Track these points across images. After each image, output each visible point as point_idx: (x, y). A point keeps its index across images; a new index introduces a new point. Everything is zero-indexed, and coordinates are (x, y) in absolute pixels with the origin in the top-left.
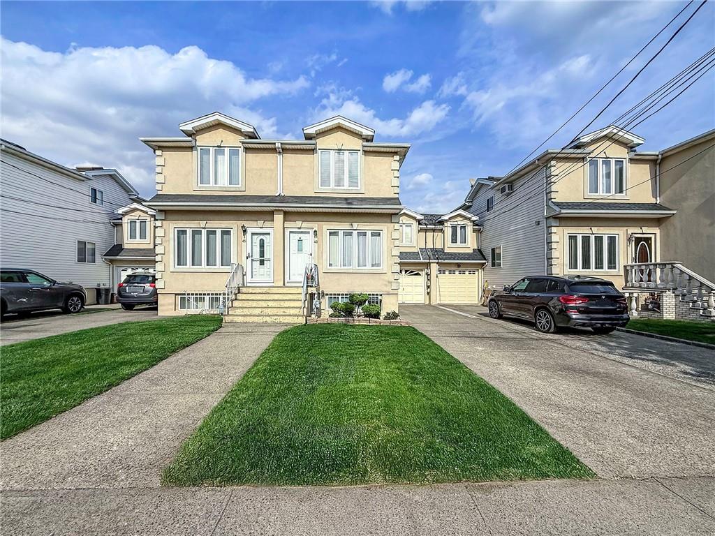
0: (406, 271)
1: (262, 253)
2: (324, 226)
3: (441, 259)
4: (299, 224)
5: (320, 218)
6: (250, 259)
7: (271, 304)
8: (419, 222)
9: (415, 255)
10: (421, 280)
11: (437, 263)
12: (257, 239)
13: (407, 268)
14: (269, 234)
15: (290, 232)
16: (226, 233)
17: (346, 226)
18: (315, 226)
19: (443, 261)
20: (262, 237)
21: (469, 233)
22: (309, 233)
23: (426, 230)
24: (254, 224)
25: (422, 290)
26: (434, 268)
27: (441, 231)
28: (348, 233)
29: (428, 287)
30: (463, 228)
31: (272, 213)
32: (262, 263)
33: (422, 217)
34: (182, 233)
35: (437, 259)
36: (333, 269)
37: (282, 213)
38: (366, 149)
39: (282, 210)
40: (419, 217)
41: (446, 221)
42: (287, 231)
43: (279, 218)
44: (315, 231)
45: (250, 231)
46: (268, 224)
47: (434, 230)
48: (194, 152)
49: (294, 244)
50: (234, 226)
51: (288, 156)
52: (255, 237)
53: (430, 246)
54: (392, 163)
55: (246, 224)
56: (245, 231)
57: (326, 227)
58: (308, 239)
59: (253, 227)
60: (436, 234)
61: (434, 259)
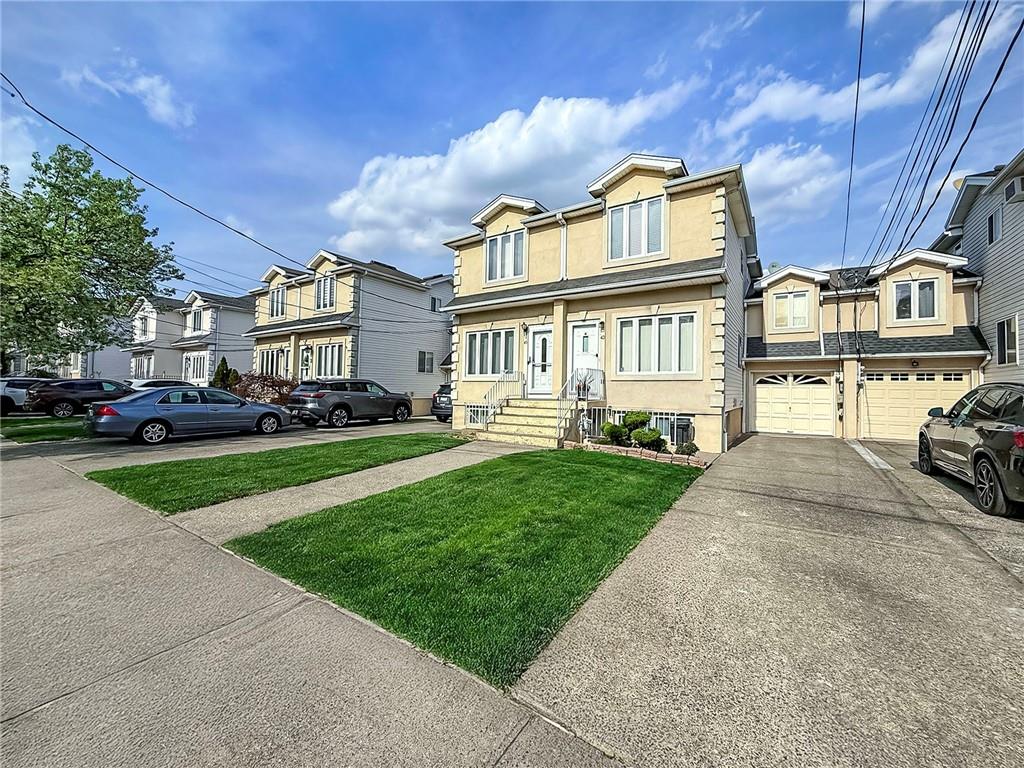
0: (796, 377)
1: (544, 358)
2: (613, 315)
3: (865, 352)
4: (582, 315)
5: (609, 304)
6: (531, 365)
7: (531, 421)
8: (824, 286)
9: (814, 347)
10: (827, 393)
11: (859, 360)
12: (539, 339)
13: (797, 371)
14: (550, 332)
15: (574, 327)
16: (509, 334)
17: (641, 311)
18: (601, 315)
19: (869, 355)
20: (544, 336)
21: (943, 296)
22: (595, 325)
23: (838, 300)
24: (535, 320)
25: (831, 410)
26: (852, 371)
27: (874, 297)
28: (645, 322)
29: (841, 406)
30: (927, 286)
31: (551, 305)
32: (544, 369)
33: (826, 277)
34: (473, 337)
35: (858, 352)
36: (624, 375)
37: (562, 302)
38: (670, 191)
39: (562, 299)
40: (819, 278)
41: (883, 276)
42: (570, 326)
43: (559, 309)
44: (602, 323)
45: (532, 329)
46: (549, 319)
47: (856, 298)
48: (484, 245)
49: (579, 342)
50: (514, 324)
51: (574, 227)
52: (537, 336)
53: (847, 326)
54: (713, 202)
55: (528, 321)
56: (526, 330)
57: (615, 315)
58: (594, 333)
59: (535, 323)
60: (860, 305)
61: (851, 353)
